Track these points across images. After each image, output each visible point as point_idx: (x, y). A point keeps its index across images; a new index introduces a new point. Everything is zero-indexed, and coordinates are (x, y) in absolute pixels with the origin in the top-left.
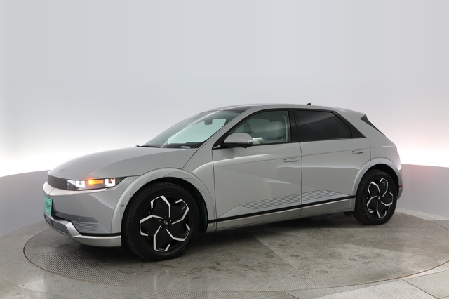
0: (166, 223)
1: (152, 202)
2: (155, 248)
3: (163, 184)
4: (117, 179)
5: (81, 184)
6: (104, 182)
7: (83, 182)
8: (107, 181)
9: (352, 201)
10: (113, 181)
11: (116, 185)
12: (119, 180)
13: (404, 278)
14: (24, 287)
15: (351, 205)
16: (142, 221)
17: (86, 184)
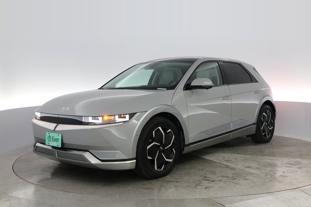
0: (161, 148)
1: (154, 132)
2: (156, 169)
3: (159, 117)
4: (130, 114)
5: (98, 119)
6: (115, 118)
7: (100, 118)
8: (117, 117)
9: (255, 126)
10: (127, 116)
11: (130, 119)
12: (132, 116)
13: (301, 188)
14: (13, 195)
15: (253, 129)
16: (148, 147)
17: (103, 120)
